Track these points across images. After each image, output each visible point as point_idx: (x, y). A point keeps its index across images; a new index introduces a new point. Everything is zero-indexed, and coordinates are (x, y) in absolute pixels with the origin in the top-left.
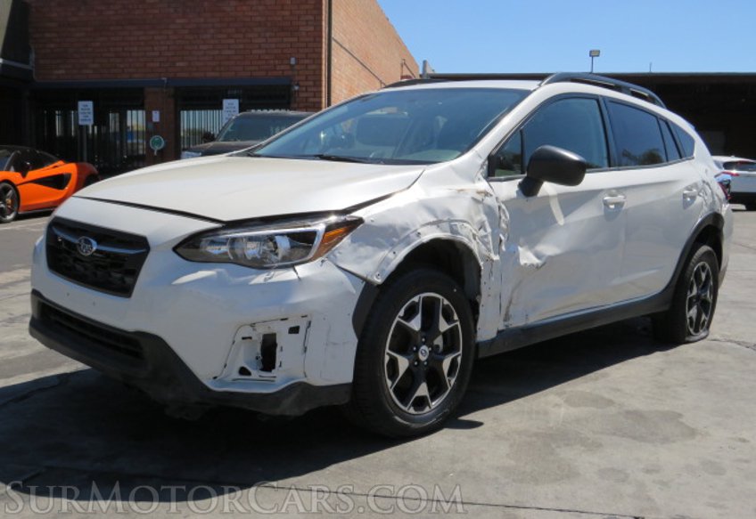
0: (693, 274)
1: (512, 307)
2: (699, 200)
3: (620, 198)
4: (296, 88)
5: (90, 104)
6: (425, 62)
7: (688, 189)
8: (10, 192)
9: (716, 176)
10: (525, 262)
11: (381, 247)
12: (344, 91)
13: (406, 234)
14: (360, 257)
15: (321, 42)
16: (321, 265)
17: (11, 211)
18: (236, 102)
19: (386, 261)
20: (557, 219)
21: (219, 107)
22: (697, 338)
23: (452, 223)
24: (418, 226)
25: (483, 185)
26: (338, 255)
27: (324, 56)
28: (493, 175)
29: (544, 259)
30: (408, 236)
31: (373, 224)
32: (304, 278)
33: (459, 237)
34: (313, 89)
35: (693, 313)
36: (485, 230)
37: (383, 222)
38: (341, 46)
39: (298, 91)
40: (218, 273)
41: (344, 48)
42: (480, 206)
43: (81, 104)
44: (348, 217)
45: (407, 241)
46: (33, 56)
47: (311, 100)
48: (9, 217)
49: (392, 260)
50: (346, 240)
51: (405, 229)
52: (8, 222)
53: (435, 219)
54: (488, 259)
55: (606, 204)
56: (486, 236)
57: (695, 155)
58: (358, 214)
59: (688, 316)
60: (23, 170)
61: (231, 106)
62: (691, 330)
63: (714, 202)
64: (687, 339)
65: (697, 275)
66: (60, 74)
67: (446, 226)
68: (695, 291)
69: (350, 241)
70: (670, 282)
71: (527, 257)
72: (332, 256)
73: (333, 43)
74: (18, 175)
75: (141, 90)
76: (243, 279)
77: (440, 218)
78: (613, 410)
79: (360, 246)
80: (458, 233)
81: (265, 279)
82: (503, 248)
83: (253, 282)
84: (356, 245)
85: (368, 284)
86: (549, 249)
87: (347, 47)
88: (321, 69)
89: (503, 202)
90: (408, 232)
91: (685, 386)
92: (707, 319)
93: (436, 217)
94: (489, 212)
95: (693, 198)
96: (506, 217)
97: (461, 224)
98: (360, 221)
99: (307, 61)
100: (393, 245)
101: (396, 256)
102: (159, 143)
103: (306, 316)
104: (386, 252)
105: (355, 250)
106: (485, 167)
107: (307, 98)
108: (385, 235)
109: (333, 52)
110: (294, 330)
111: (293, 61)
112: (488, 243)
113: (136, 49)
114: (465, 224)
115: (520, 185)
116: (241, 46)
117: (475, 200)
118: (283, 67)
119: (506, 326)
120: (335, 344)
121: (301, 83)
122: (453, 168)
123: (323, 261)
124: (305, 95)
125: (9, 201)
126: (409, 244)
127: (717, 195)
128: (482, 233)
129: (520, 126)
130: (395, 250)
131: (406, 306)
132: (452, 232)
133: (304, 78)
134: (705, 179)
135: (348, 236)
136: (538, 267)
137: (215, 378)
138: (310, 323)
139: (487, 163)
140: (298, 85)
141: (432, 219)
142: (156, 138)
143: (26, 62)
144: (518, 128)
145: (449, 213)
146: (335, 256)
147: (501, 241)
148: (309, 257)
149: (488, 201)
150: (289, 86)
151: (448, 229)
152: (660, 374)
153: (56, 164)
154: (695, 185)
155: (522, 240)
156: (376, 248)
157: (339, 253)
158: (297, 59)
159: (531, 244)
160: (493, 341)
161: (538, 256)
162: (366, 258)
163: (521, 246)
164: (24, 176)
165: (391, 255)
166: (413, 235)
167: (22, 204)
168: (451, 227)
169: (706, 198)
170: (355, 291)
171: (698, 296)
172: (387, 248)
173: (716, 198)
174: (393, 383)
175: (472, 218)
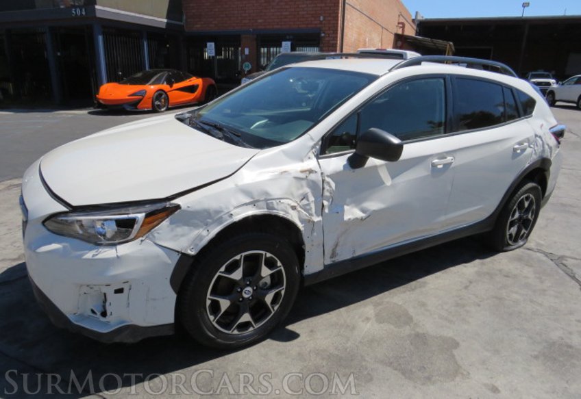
0: (517, 204)
1: (338, 248)
2: (529, 150)
3: (449, 158)
4: (323, 35)
5: (213, 44)
6: (417, 13)
7: (520, 143)
8: (163, 96)
9: (550, 129)
10: (349, 217)
11: (196, 226)
12: (355, 35)
13: (220, 215)
14: (177, 236)
15: (338, 6)
16: (140, 244)
17: (164, 106)
18: (289, 43)
19: (200, 237)
20: (385, 181)
21: (280, 46)
22: (513, 247)
23: (268, 202)
24: (232, 208)
25: (312, 163)
26: (156, 235)
27: (340, 15)
28: (325, 153)
29: (368, 213)
30: (221, 217)
31: (189, 209)
32: (122, 256)
33: (274, 212)
34: (333, 35)
35: (514, 230)
36: (308, 200)
37: (198, 207)
38: (353, 7)
39: (324, 37)
40: (64, 247)
41: (356, 9)
42: (304, 183)
43: (208, 44)
44: (168, 204)
45: (220, 221)
46: (184, 17)
47: (331, 42)
48: (163, 110)
49: (205, 237)
50: (165, 223)
51: (218, 212)
52: (162, 112)
53: (252, 200)
54: (309, 222)
55: (434, 166)
56: (308, 205)
57: (533, 114)
58: (176, 201)
59: (508, 234)
60: (170, 83)
61: (286, 45)
62: (510, 242)
63: (543, 151)
64: (505, 249)
65: (521, 203)
66: (198, 27)
67: (263, 204)
68: (517, 215)
69: (168, 223)
70: (495, 211)
71: (352, 213)
72: (151, 236)
73: (347, 6)
74: (168, 86)
75: (239, 36)
76: (79, 253)
77: (256, 198)
78: (407, 330)
79: (178, 226)
80: (273, 209)
81: (93, 256)
82: (326, 211)
83: (84, 257)
84: (173, 226)
85: (184, 256)
86: (373, 205)
87: (358, 8)
88: (337, 23)
89: (328, 176)
90: (222, 214)
91: (479, 305)
92: (526, 232)
93: (252, 198)
94: (313, 185)
95: (523, 150)
96: (330, 187)
97: (278, 201)
98: (178, 207)
99: (329, 18)
100: (207, 225)
101: (209, 233)
102: (248, 67)
103: (127, 282)
104: (201, 230)
105: (172, 230)
106: (318, 147)
107: (329, 41)
108: (201, 217)
109: (346, 11)
110: (119, 291)
111: (322, 18)
112: (311, 209)
113: (236, 12)
114: (282, 201)
115: (350, 160)
116: (293, 10)
117: (297, 178)
118: (316, 22)
119: (333, 261)
120: (154, 300)
121: (326, 32)
122: (283, 151)
123: (142, 241)
124: (327, 39)
125: (163, 100)
126: (221, 223)
127: (548, 145)
128: (305, 202)
129: (359, 109)
130: (208, 228)
131: (227, 263)
132: (268, 209)
133: (327, 28)
134: (537, 133)
135: (167, 220)
136: (362, 219)
137: (75, 314)
138: (131, 286)
139: (320, 143)
140: (324, 33)
141: (248, 200)
142: (247, 63)
143: (181, 21)
144: (357, 111)
145: (267, 193)
146: (154, 237)
147: (323, 206)
148: (129, 238)
149: (312, 177)
150: (319, 34)
151: (265, 207)
152: (466, 287)
153: (191, 79)
154: (528, 140)
155: (348, 200)
156: (192, 228)
157: (158, 233)
158: (324, 17)
159: (357, 203)
160: (319, 273)
161: (363, 211)
162: (182, 236)
163: (348, 205)
164: (171, 86)
165: (204, 233)
166: (226, 217)
167: (170, 102)
168: (267, 204)
169: (536, 148)
170: (172, 262)
171: (520, 218)
172: (202, 227)
173: (546, 147)
174: (215, 318)
175: (292, 194)
